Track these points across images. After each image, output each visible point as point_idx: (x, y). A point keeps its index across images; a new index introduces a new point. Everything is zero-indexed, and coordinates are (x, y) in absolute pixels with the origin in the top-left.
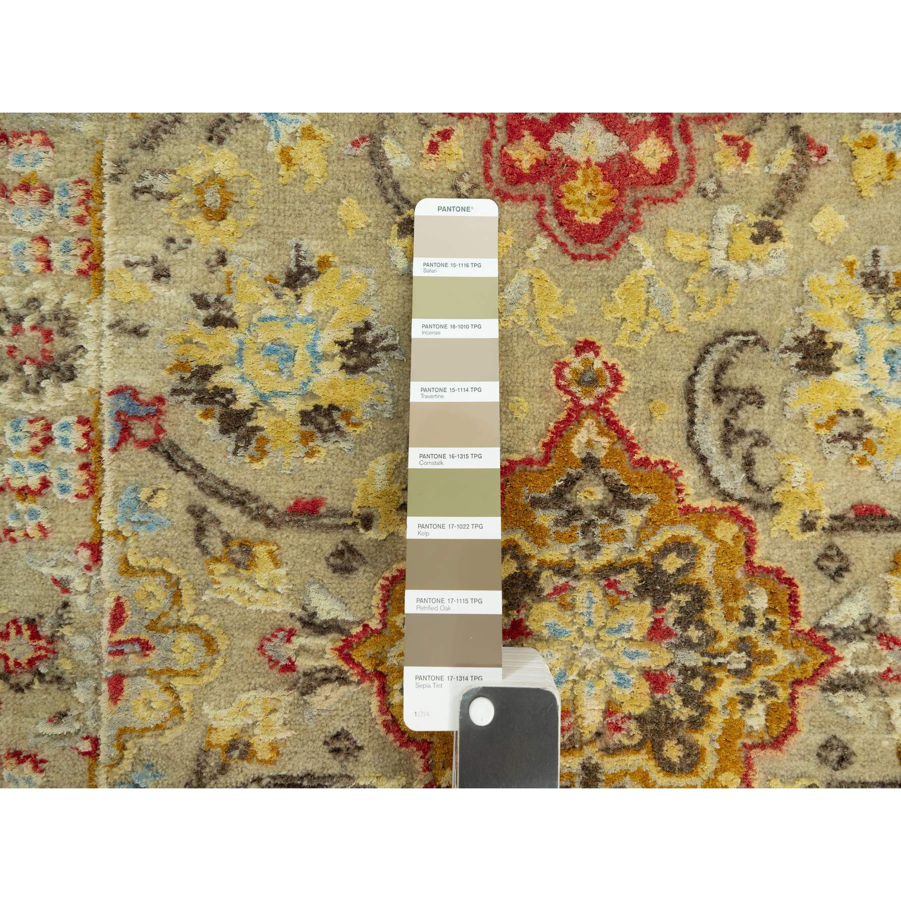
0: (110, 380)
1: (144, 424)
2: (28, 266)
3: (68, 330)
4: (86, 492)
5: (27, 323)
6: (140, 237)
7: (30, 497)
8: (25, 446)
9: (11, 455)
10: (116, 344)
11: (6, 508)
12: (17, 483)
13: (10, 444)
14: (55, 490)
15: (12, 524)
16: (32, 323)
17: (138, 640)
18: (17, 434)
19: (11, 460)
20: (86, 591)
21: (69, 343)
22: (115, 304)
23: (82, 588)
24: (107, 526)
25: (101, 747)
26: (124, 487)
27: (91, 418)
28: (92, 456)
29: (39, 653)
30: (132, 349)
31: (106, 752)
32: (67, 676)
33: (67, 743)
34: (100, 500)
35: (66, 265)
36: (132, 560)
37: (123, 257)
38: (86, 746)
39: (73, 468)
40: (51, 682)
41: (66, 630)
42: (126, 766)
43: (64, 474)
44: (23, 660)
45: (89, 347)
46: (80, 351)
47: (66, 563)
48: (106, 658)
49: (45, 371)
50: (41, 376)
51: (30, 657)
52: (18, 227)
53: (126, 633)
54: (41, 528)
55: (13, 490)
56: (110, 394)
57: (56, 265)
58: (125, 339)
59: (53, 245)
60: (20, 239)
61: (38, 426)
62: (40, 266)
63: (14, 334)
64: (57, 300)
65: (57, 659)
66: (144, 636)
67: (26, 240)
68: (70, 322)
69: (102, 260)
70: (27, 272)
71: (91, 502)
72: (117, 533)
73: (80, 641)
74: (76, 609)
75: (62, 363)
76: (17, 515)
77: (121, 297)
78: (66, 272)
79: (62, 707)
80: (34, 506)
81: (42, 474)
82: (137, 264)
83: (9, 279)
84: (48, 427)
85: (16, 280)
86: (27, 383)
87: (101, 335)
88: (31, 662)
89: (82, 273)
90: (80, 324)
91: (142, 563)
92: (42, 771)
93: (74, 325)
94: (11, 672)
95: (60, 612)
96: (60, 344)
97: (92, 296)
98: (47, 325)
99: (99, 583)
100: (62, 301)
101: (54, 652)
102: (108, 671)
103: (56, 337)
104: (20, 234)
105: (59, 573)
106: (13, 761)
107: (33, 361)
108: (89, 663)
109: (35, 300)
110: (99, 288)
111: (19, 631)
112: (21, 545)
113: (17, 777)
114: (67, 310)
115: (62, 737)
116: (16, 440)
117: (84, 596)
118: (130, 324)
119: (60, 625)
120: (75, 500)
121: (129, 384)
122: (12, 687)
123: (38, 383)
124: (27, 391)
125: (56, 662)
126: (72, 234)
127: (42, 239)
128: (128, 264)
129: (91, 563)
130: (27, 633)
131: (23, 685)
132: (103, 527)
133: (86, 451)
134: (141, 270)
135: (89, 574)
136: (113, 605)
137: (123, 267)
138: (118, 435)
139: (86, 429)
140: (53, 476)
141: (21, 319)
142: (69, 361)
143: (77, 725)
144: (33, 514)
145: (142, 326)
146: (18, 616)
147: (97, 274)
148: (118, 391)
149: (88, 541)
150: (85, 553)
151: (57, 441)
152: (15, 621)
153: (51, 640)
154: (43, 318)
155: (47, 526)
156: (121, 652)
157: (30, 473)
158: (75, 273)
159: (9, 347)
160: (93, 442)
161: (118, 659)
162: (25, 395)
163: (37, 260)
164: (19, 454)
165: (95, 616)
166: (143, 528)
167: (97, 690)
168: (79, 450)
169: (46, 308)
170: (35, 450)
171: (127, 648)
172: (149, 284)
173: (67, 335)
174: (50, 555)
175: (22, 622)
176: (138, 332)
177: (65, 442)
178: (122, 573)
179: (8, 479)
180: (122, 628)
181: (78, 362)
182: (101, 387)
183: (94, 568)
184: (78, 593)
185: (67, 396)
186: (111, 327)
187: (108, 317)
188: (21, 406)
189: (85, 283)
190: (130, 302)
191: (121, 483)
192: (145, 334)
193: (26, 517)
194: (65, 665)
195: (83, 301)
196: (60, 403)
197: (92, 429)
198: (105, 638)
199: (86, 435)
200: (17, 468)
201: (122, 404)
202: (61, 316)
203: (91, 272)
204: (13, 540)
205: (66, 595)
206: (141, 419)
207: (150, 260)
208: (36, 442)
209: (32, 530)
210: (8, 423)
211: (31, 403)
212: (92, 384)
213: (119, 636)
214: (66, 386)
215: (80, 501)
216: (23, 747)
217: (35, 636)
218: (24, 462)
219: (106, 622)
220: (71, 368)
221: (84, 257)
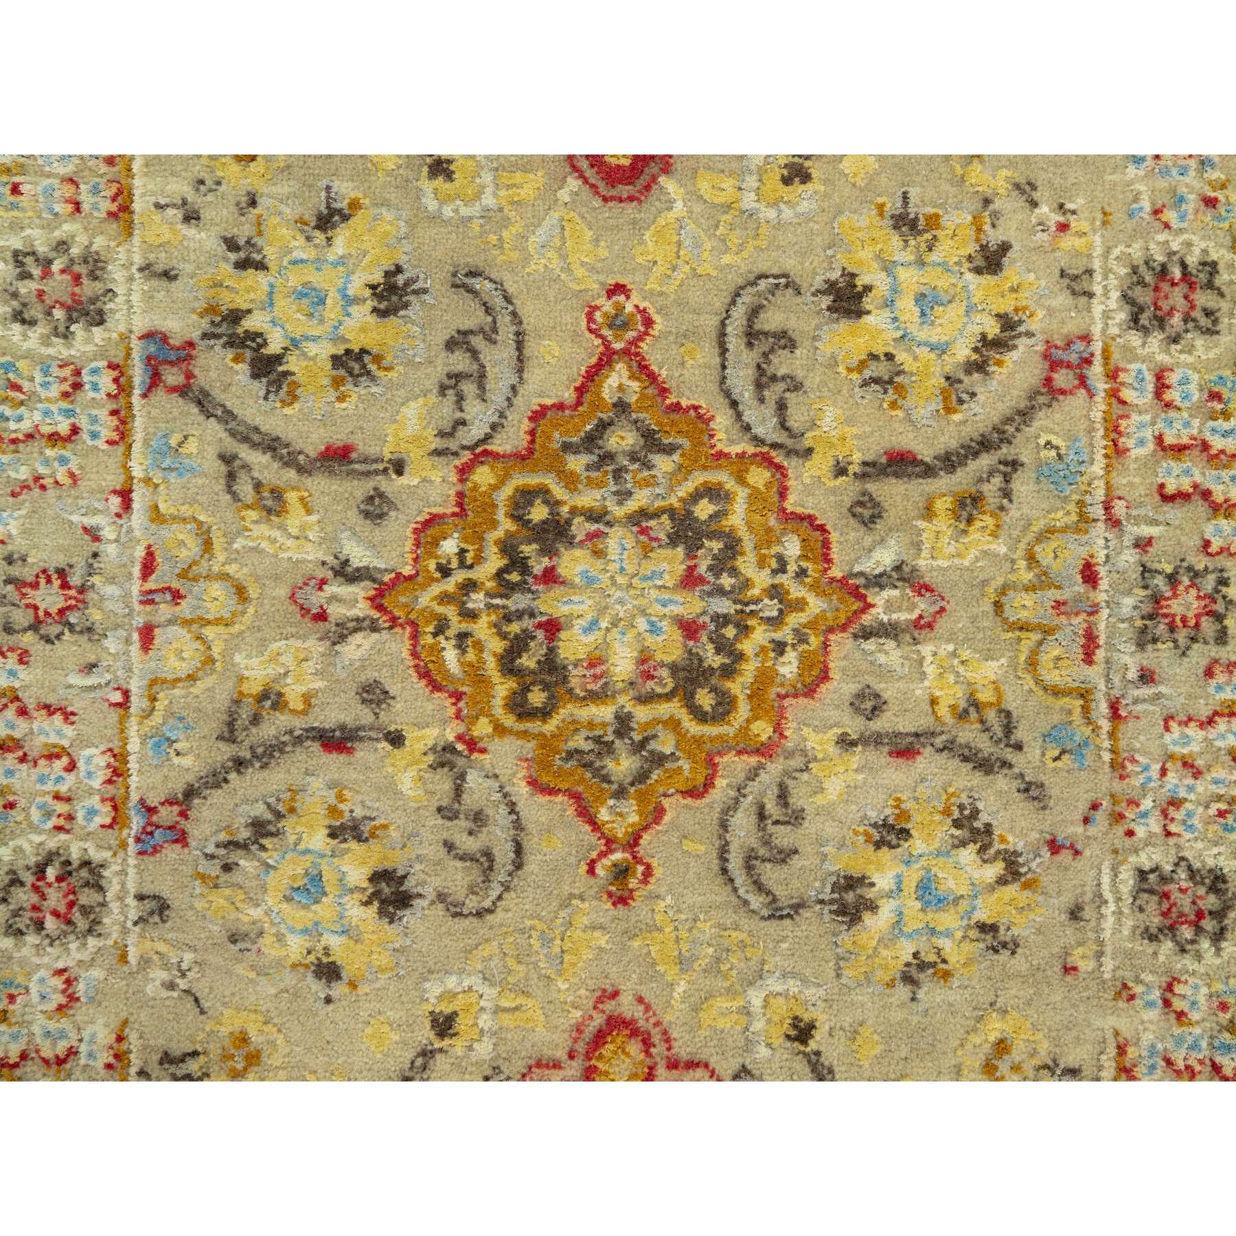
0: (141, 324)
1: (175, 370)
2: (58, 208)
3: (98, 273)
4: (117, 438)
5: (56, 267)
6: (170, 179)
7: (59, 443)
8: (55, 391)
9: (40, 401)
10: (146, 288)
11: (35, 455)
12: (46, 429)
13: (39, 389)
14: (85, 436)
15: (42, 470)
16: (61, 266)
17: (169, 589)
18: (47, 379)
19: (39, 405)
20: (116, 541)
21: (99, 286)
22: (145, 246)
23: (112, 536)
24: (137, 472)
25: (132, 698)
26: (155, 434)
27: (121, 363)
28: (122, 401)
29: (69, 602)
30: (163, 293)
31: (137, 703)
32: (97, 626)
33: (98, 694)
34: (130, 446)
35: (95, 207)
36: (162, 507)
37: (153, 199)
38: (117, 697)
39: (103, 413)
40: (81, 632)
41: (96, 580)
42: (157, 718)
43: (95, 420)
44: (53, 610)
45: (120, 290)
46: (110, 294)
47: (96, 512)
48: (137, 607)
49: (75, 315)
50: (71, 320)
51: (60, 606)
52: (47, 169)
53: (156, 581)
54: (72, 475)
55: (43, 436)
56: (140, 338)
57: (85, 207)
58: (155, 283)
59: (82, 187)
60: (50, 181)
61: (67, 372)
62: (70, 208)
63: (42, 278)
64: (86, 243)
65: (87, 608)
66: (175, 585)
67: (55, 182)
68: (100, 265)
69: (132, 202)
70: (56, 214)
71: (121, 449)
72: (147, 481)
73: (110, 590)
74: (106, 559)
75: (92, 307)
76: (47, 462)
77: (152, 239)
78: (96, 214)
79: (92, 658)
80: (63, 452)
81: (72, 420)
82: (167, 206)
83: (37, 221)
84: (78, 373)
85: (45, 222)
86: (56, 328)
87: (131, 279)
88: (61, 612)
89: (112, 215)
90: (110, 267)
91: (172, 510)
92: (73, 723)
93: (103, 269)
94: (40, 622)
95: (90, 561)
96: (89, 288)
97: (122, 239)
98: (76, 268)
99: (130, 531)
100: (91, 244)
101: (84, 602)
102: (139, 621)
103: (85, 281)
104: (49, 176)
105: (89, 521)
106: (44, 712)
107: (62, 305)
108: (120, 611)
109: (64, 243)
110: (129, 231)
111: (49, 581)
112: (51, 493)
113: (47, 729)
114: (97, 253)
115: (92, 688)
116: (45, 385)
117: (114, 545)
118: (160, 268)
119: (90, 575)
120: (105, 447)
121: (159, 328)
122: (42, 637)
123: (68, 328)
124: (57, 335)
125: (87, 612)
126: (101, 176)
127: (71, 180)
128: (158, 206)
129: (121, 511)
130: (57, 583)
131: (52, 637)
132: (134, 474)
133: (115, 396)
134: (170, 212)
135: (120, 522)
136: (143, 554)
137: (153, 208)
138: (148, 381)
139: (116, 373)
140: (83, 422)
141: (50, 262)
142: (99, 304)
143: (108, 677)
144: (63, 460)
145: (173, 269)
146: (47, 565)
147: (127, 216)
148: (148, 336)
149: (118, 488)
150: (116, 501)
151: (87, 387)
152: (44, 571)
153: (82, 590)
154: (72, 260)
155: (77, 472)
156: (152, 602)
157: (60, 418)
158: (104, 215)
159: (38, 290)
160: (123, 386)
161: (148, 608)
162: (55, 339)
163: (67, 201)
164: (48, 400)
165: (125, 565)
166: (174, 474)
167: (128, 641)
168: (109, 395)
169: (75, 251)
170: (66, 395)
171: (157, 597)
172: (179, 226)
173: (96, 278)
174: (80, 502)
175: (51, 572)
176: (168, 275)
177: (95, 387)
178: (152, 521)
179: (37, 426)
180: (153, 577)
181: (108, 306)
182: (131, 332)
183: (124, 516)
184: (109, 541)
185: (97, 340)
186: (141, 270)
187: (138, 260)
188: (51, 351)
189: (115, 226)
190: (160, 246)
191: (152, 430)
192: (175, 277)
193: (56, 464)
194: (95, 615)
195: (113, 244)
196: (90, 348)
197: (123, 375)
198: (136, 588)
199: (116, 380)
200: (47, 413)
201: (152, 349)
202: (90, 259)
203: (121, 214)
204: (43, 487)
205: (97, 544)
206: (172, 363)
207: (180, 202)
208: (66, 387)
209: (61, 476)
210: (38, 368)
211: (61, 348)
212: (122, 328)
213: (151, 585)
214: (95, 329)
215: (110, 448)
216: (52, 699)
217: (65, 586)
218: (54, 408)
219: (136, 571)
220: (101, 312)
221: (114, 199)
